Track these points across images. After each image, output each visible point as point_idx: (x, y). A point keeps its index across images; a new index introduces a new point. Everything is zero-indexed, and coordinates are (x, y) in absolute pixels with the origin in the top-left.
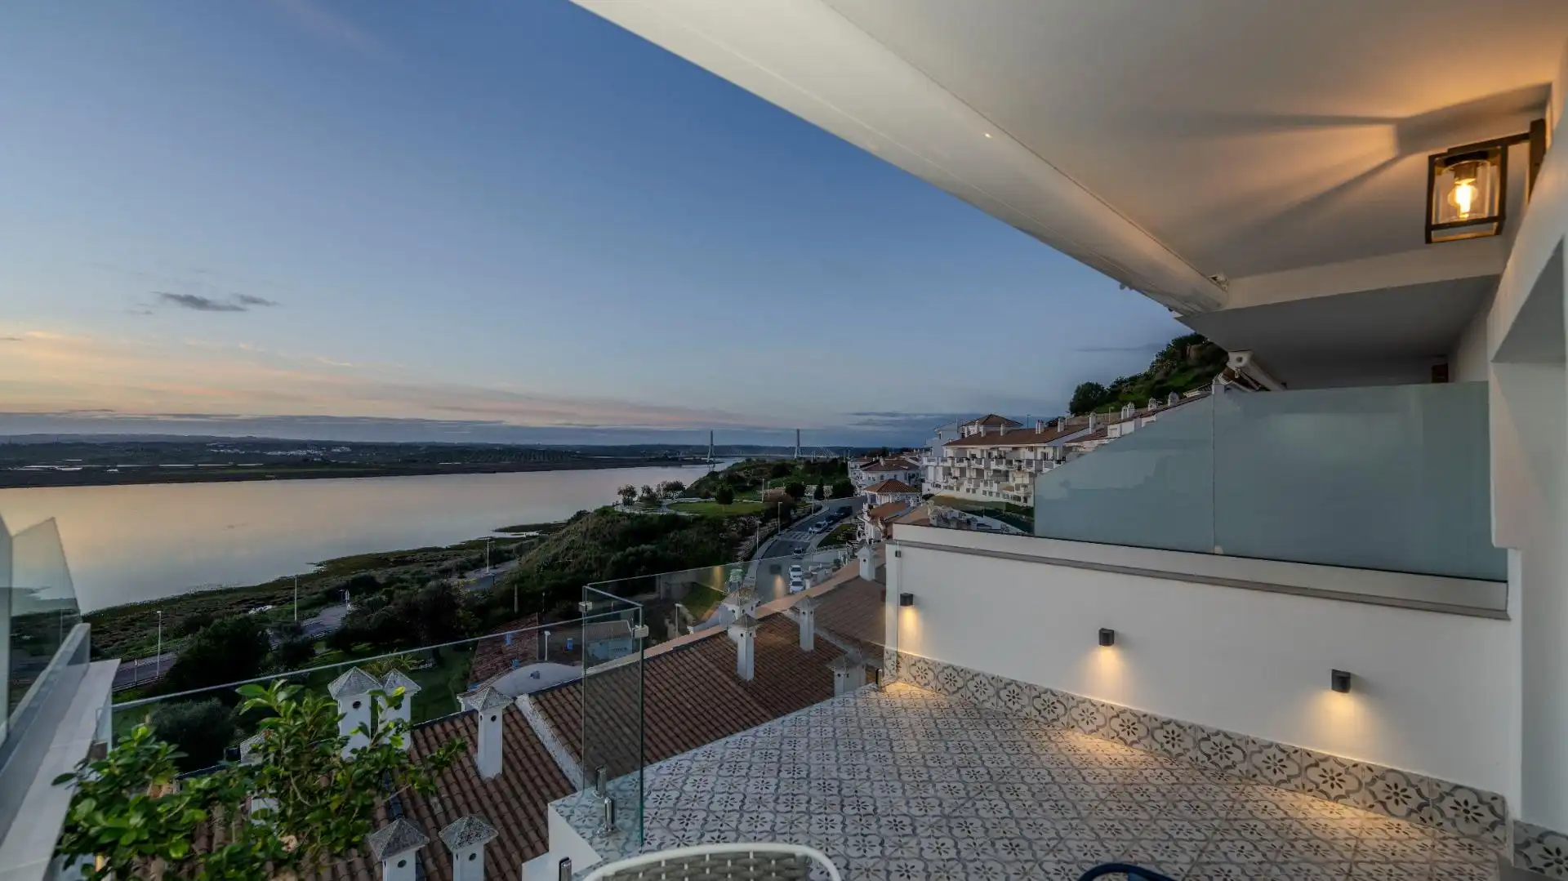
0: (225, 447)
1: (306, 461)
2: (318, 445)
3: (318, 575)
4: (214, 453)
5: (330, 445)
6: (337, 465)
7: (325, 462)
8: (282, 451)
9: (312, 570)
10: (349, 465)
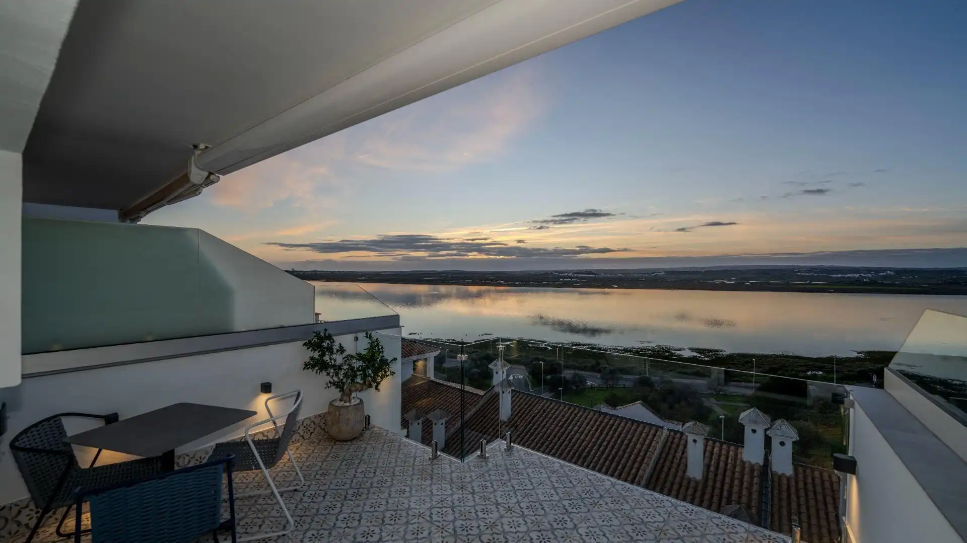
0: (805, 271)
1: (858, 282)
2: (869, 270)
3: (857, 359)
4: (798, 275)
5: (877, 270)
6: (882, 284)
7: (873, 282)
8: (841, 274)
9: (854, 355)
10: (893, 285)
